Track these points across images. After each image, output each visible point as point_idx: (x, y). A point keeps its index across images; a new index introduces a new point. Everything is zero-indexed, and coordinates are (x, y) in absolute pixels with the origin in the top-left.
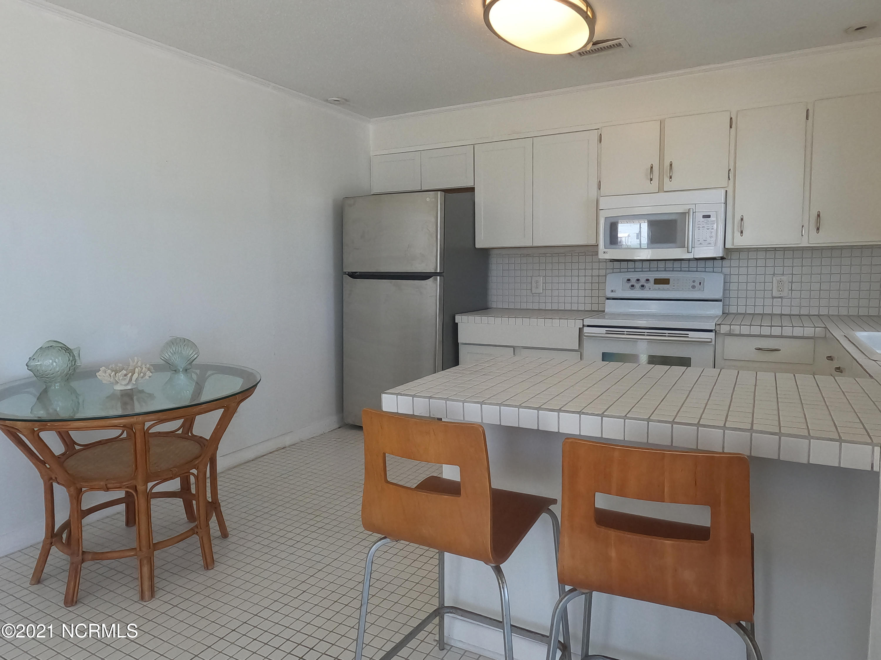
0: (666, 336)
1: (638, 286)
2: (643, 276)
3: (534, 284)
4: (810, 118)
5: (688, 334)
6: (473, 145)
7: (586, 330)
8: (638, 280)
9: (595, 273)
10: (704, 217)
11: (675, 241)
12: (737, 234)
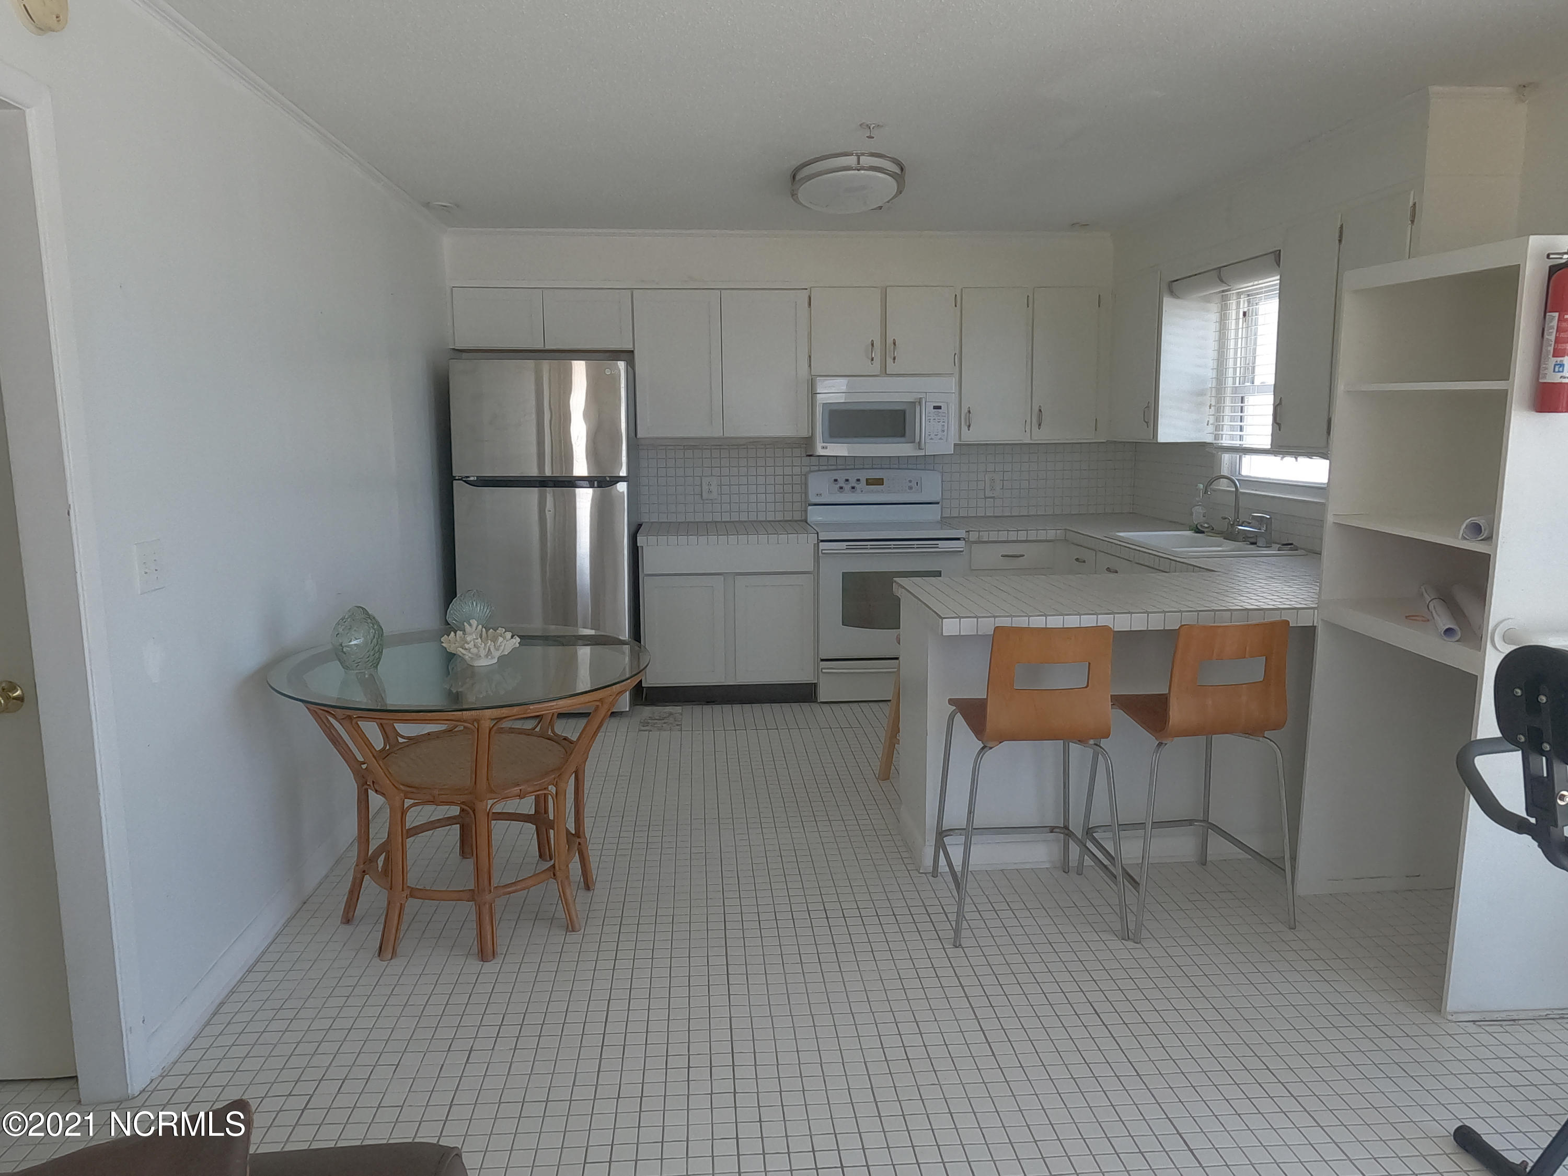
0: (890, 548)
1: (847, 487)
2: (852, 475)
3: (705, 487)
4: (1030, 306)
5: (937, 544)
6: (630, 291)
7: (823, 546)
8: (847, 480)
9: (788, 471)
10: (935, 408)
11: (903, 435)
12: (964, 428)
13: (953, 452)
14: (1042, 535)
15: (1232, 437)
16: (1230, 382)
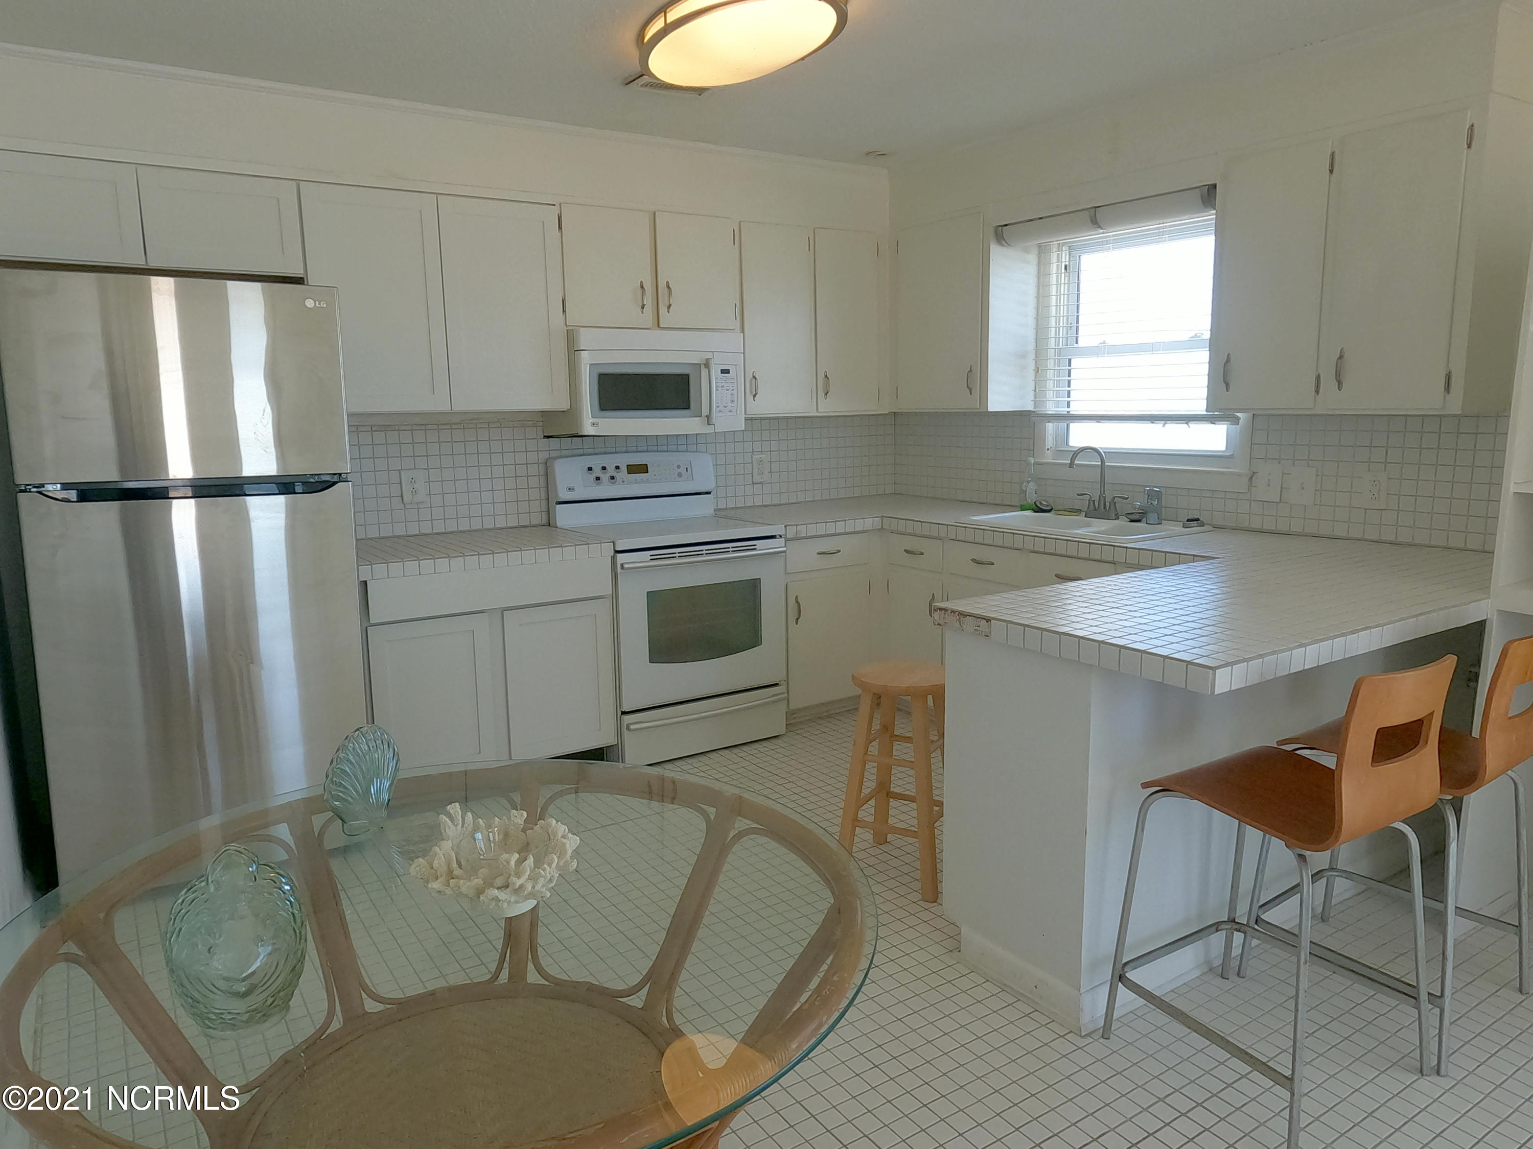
0: (729, 552)
1: (605, 477)
2: (610, 461)
4: (811, 251)
5: (755, 545)
6: (294, 183)
7: (621, 558)
8: (604, 468)
10: (722, 372)
11: (688, 408)
12: (750, 398)
13: (744, 429)
14: (859, 525)
15: (1057, 404)
16: (1052, 342)
